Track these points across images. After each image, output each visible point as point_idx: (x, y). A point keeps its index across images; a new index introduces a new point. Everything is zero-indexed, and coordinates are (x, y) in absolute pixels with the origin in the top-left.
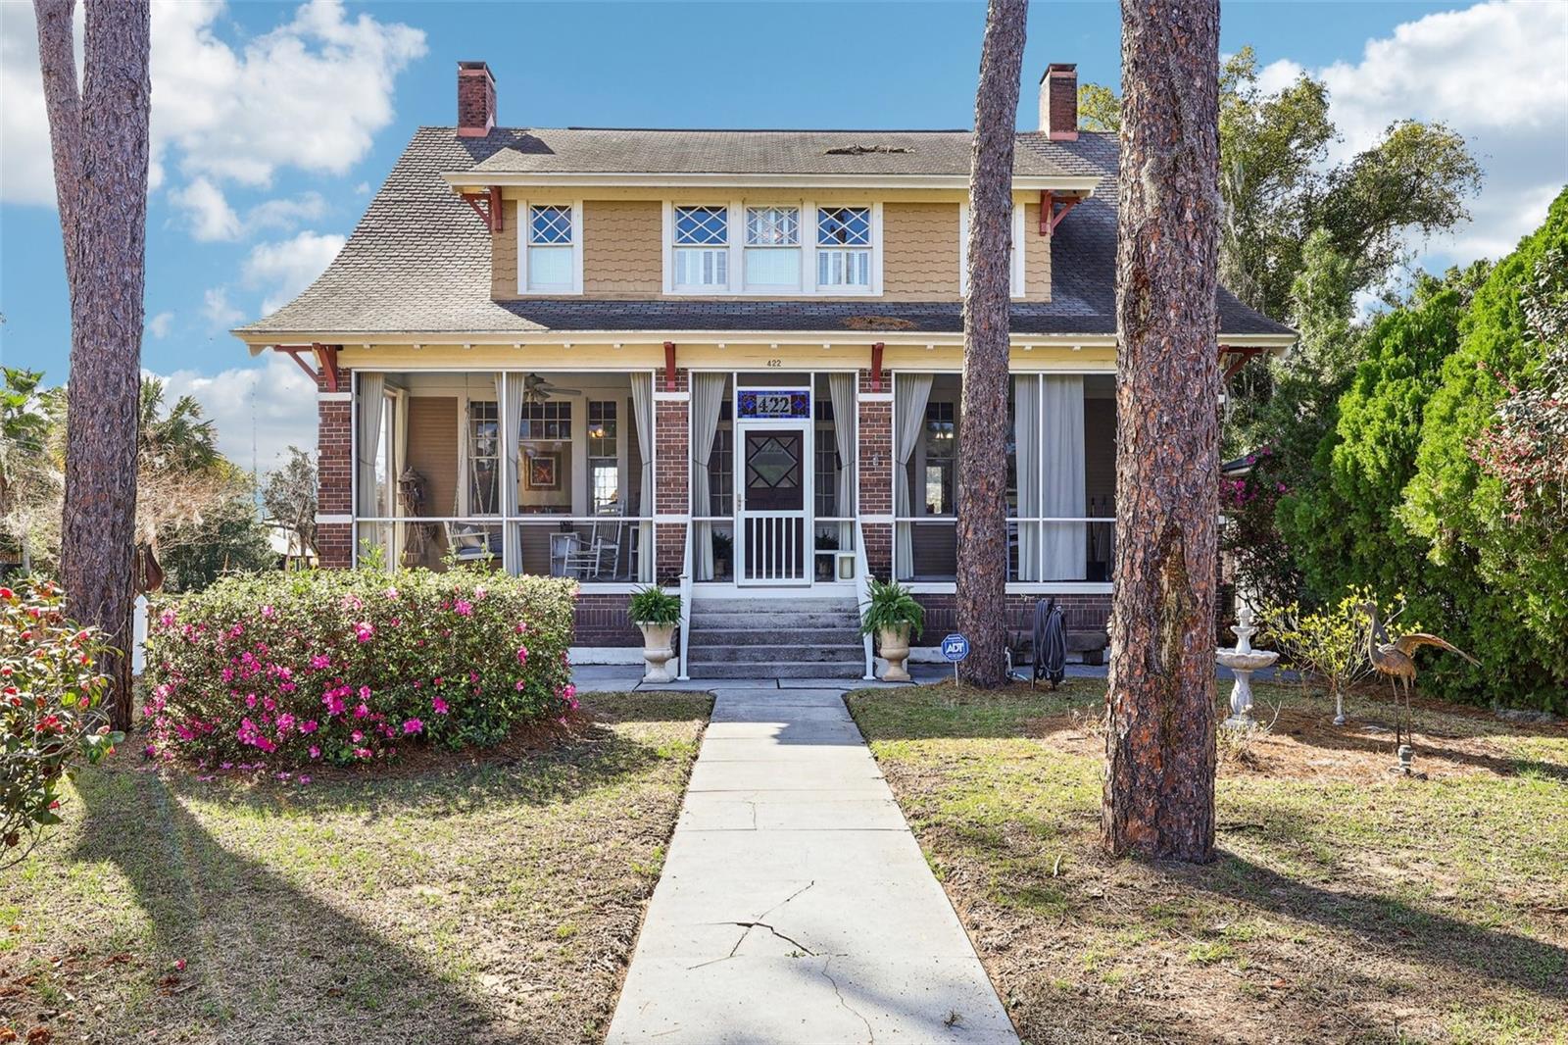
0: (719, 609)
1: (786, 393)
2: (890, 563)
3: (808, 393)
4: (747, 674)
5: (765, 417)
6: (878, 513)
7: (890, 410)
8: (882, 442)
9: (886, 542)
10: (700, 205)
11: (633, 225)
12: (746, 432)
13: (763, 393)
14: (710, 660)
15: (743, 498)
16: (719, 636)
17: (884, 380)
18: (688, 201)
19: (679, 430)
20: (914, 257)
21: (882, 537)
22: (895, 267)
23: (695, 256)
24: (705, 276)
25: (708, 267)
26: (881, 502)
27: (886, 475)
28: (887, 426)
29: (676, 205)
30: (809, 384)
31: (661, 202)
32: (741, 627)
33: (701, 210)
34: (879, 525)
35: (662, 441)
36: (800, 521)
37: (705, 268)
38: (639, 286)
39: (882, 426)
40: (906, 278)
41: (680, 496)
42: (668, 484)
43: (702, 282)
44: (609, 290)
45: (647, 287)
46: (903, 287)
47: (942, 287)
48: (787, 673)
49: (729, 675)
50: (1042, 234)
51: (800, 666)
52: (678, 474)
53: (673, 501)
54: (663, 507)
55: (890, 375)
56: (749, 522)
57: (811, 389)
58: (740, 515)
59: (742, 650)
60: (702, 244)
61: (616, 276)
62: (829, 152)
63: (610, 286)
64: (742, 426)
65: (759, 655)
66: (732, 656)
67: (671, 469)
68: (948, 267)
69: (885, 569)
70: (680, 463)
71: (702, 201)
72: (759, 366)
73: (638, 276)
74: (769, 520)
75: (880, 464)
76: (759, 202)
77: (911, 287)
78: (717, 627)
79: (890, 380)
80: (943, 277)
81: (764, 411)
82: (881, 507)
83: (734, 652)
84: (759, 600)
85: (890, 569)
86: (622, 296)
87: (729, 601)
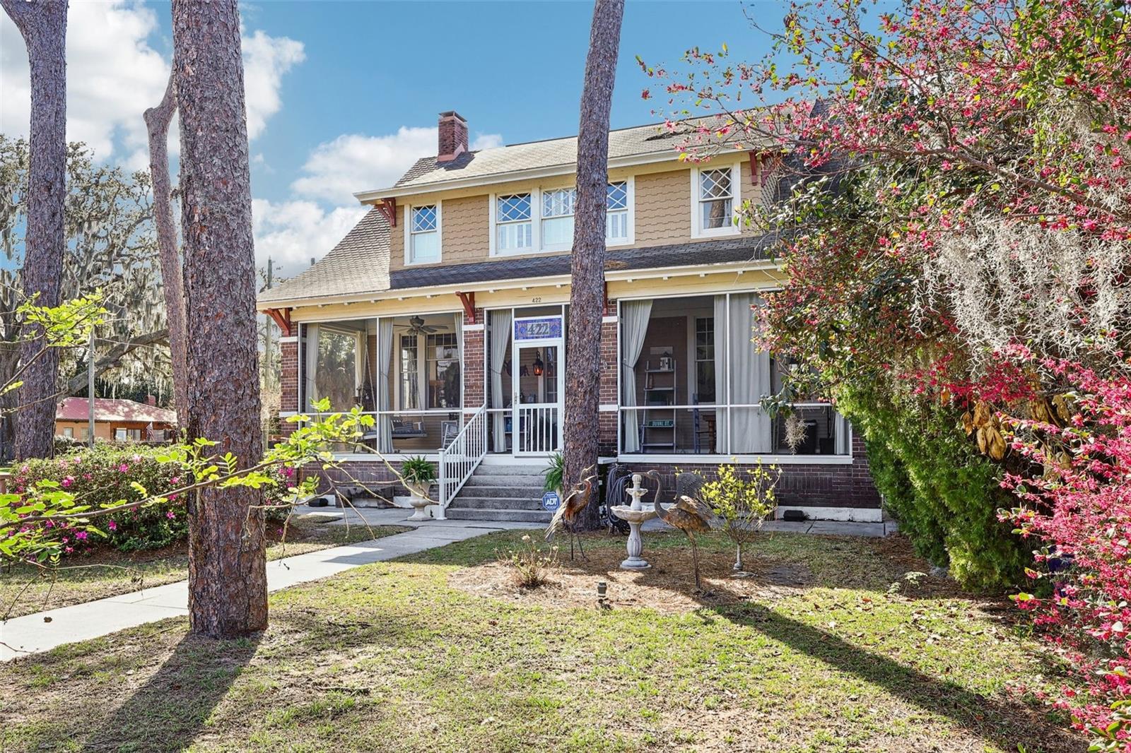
0: (496, 472)
1: (546, 320)
2: (617, 441)
3: (560, 319)
4: (482, 517)
5: (533, 338)
6: (608, 403)
7: (616, 328)
8: (610, 352)
9: (613, 425)
10: (513, 194)
11: (471, 213)
12: (521, 349)
13: (532, 321)
14: (467, 507)
15: (518, 395)
16: (481, 490)
17: (611, 307)
18: (506, 192)
19: (478, 350)
20: (657, 213)
21: (611, 421)
22: (644, 222)
23: (512, 229)
24: (519, 242)
25: (520, 236)
26: (609, 395)
27: (613, 375)
28: (614, 340)
29: (498, 196)
30: (561, 314)
31: (488, 195)
32: (502, 485)
33: (515, 197)
34: (608, 412)
35: (468, 358)
36: (555, 411)
37: (519, 237)
38: (476, 253)
39: (610, 340)
40: (651, 229)
41: (478, 395)
42: (472, 387)
43: (516, 246)
44: (457, 258)
45: (479, 253)
46: (649, 236)
47: (677, 233)
48: (507, 518)
49: (472, 518)
50: (754, 184)
51: (516, 513)
52: (477, 380)
53: (474, 399)
54: (468, 402)
55: (616, 302)
56: (522, 411)
57: (562, 317)
58: (517, 408)
59: (487, 501)
60: (515, 220)
61: (460, 248)
62: (648, 140)
63: (457, 255)
64: (518, 345)
65: (497, 504)
66: (481, 505)
67: (473, 376)
68: (683, 217)
69: (612, 445)
70: (478, 373)
71: (515, 191)
72: (527, 302)
73: (474, 246)
74: (535, 410)
75: (609, 368)
76: (551, 186)
77: (655, 236)
78: (487, 485)
79: (616, 306)
80: (678, 225)
81: (532, 334)
82: (609, 399)
83: (482, 502)
84: (521, 467)
85: (617, 445)
86: (465, 261)
87: (502, 467)
